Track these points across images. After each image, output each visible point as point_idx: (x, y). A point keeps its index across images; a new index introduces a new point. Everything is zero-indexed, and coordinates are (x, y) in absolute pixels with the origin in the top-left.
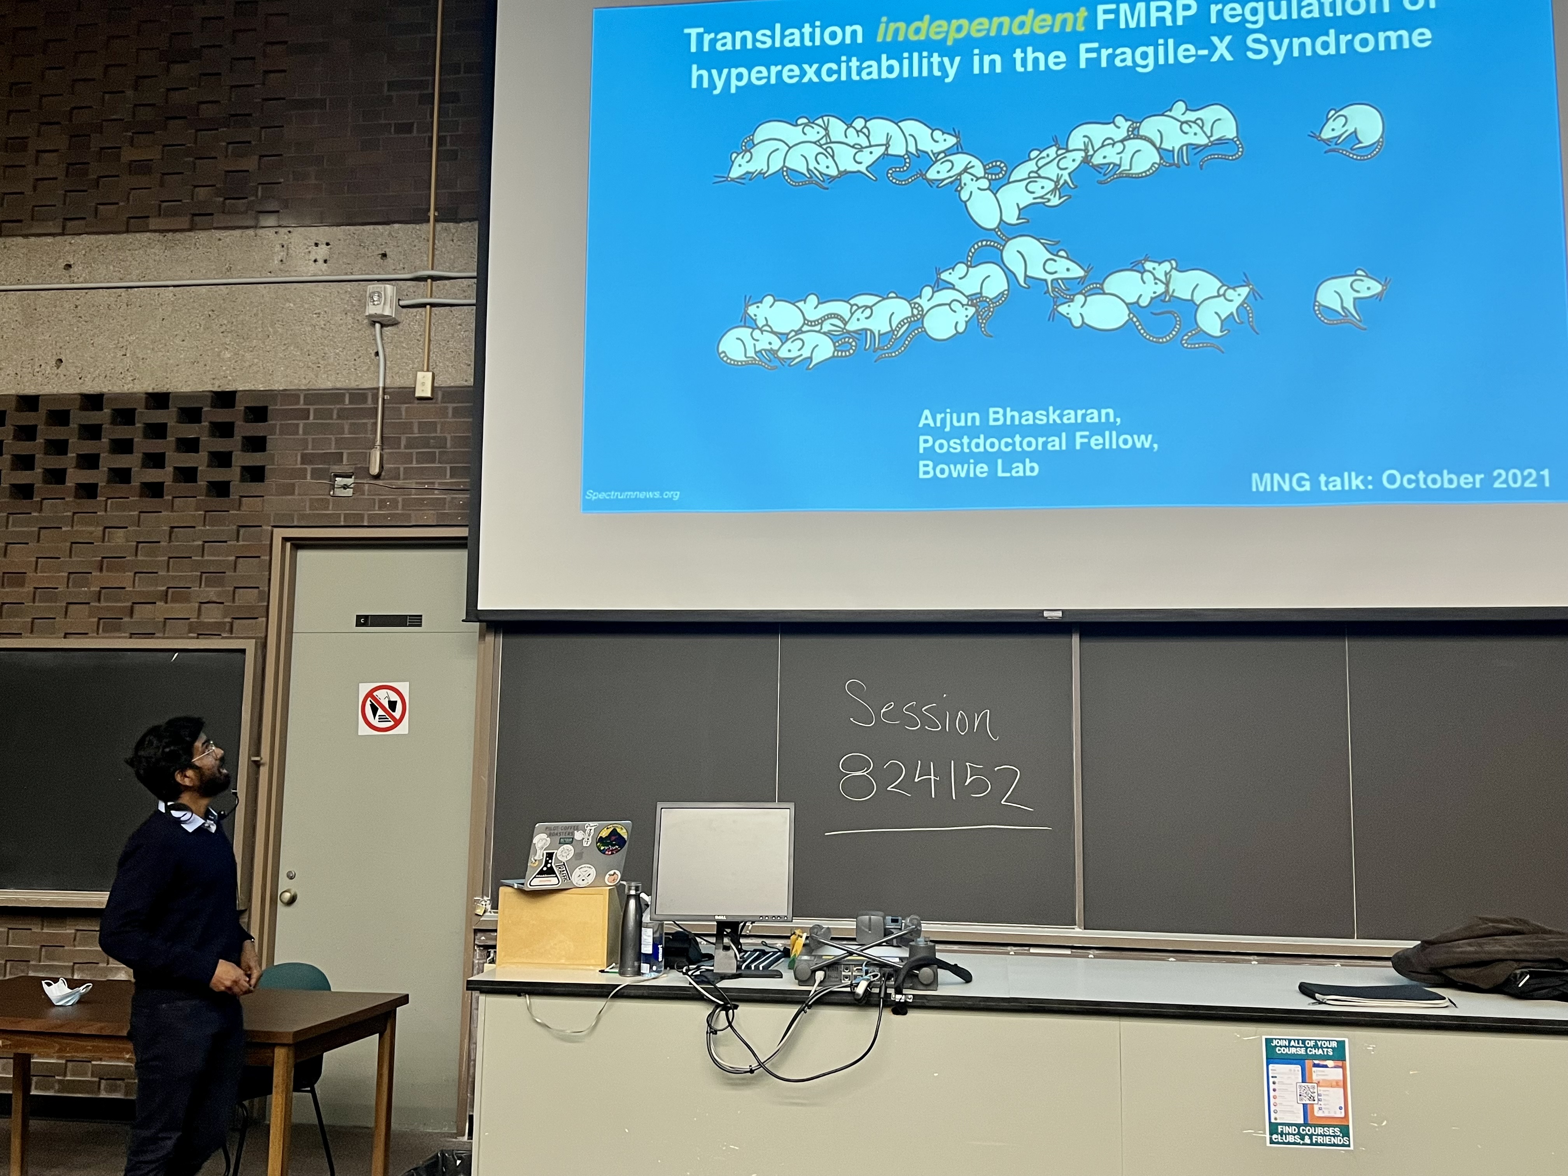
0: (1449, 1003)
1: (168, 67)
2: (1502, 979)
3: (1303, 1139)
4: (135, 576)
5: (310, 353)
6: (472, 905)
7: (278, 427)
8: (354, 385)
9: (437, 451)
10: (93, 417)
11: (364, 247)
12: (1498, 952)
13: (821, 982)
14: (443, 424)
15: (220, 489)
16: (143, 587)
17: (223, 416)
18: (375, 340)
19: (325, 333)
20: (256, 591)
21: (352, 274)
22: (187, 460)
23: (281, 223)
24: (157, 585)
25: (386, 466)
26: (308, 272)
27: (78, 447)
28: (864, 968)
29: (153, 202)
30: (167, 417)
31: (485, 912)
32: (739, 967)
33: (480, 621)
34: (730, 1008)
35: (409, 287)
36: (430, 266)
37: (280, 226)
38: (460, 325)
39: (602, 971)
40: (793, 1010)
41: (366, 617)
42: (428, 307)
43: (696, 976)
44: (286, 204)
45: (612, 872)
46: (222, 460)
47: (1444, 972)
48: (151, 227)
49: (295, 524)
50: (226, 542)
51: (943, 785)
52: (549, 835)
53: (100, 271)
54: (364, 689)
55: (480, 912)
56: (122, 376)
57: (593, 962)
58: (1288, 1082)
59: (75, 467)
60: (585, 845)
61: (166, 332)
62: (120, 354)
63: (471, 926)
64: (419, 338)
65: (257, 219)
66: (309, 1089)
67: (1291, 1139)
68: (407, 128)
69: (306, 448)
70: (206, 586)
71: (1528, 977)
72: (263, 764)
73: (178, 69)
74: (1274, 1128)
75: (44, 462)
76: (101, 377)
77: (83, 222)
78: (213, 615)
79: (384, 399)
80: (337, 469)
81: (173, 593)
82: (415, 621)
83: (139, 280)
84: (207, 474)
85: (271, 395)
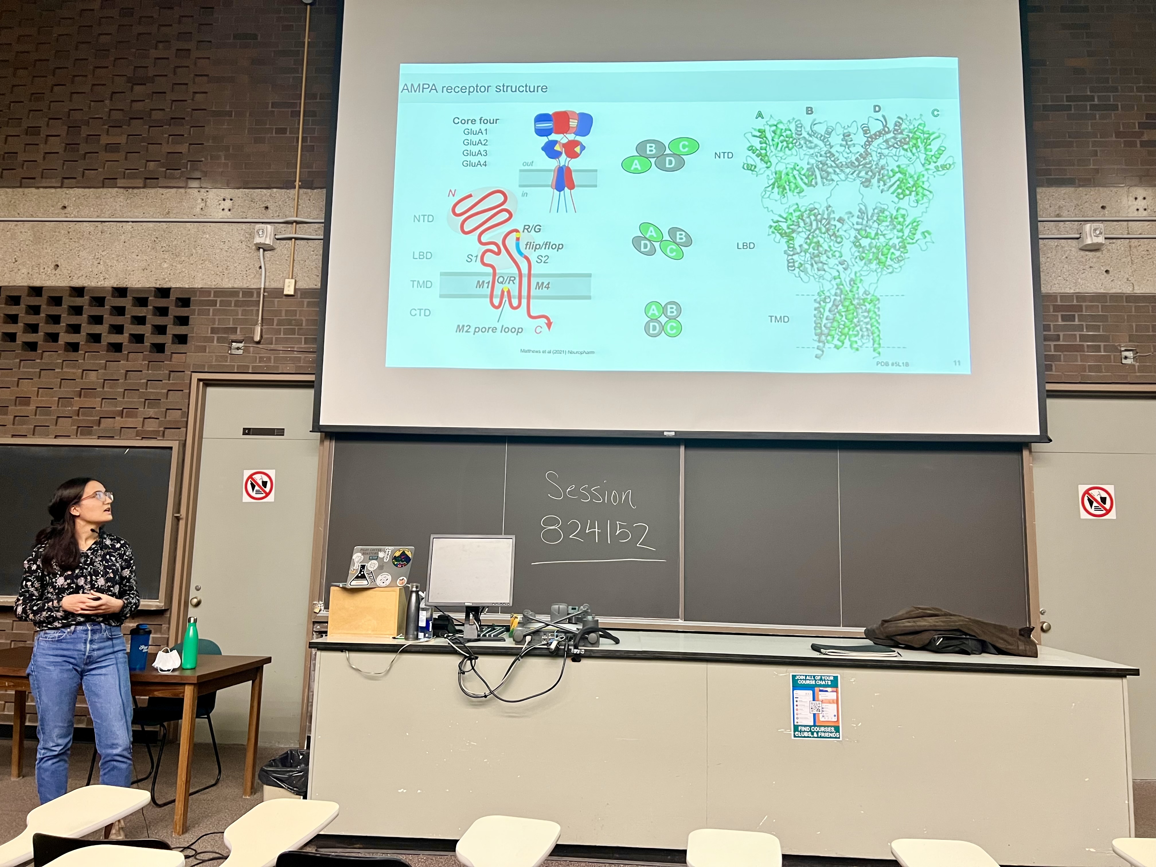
0: (897, 655)
1: (132, 87)
2: (927, 641)
3: (812, 734)
4: (102, 401)
5: (219, 265)
6: (312, 606)
7: (197, 311)
8: (245, 286)
9: (297, 328)
10: (78, 301)
11: (254, 202)
12: (925, 626)
13: (529, 642)
14: (300, 311)
15: (159, 348)
16: (108, 407)
17: (162, 303)
18: (259, 259)
19: (228, 254)
20: (180, 411)
21: (246, 218)
22: (138, 330)
23: (203, 186)
24: (117, 407)
25: (264, 336)
26: (218, 217)
27: (67, 319)
28: (555, 634)
29: (120, 170)
30: (126, 302)
31: (320, 611)
32: (479, 635)
33: (321, 432)
34: (473, 659)
35: (282, 227)
36: (295, 215)
37: (201, 187)
38: (313, 251)
39: (394, 638)
40: (511, 659)
41: (249, 429)
42: (293, 240)
43: (453, 640)
44: (205, 174)
45: (401, 578)
46: (161, 330)
47: (893, 638)
48: (118, 185)
49: (206, 370)
50: (161, 381)
51: (603, 535)
52: (363, 554)
53: (85, 211)
54: (247, 473)
55: (317, 611)
56: (97, 276)
57: (388, 633)
58: (805, 700)
59: (65, 332)
60: (385, 561)
61: (126, 250)
62: (96, 263)
63: (311, 619)
64: (287, 258)
65: (187, 183)
66: (206, 716)
67: (806, 734)
68: (283, 131)
69: (214, 324)
70: (148, 408)
71: (942, 639)
72: (182, 519)
73: (137, 88)
74: (796, 728)
75: (45, 328)
76: (83, 277)
77: (74, 180)
78: (151, 426)
79: (264, 295)
80: (233, 337)
81: (127, 412)
82: (280, 432)
83: (110, 218)
84: (151, 339)
85: (193, 291)
